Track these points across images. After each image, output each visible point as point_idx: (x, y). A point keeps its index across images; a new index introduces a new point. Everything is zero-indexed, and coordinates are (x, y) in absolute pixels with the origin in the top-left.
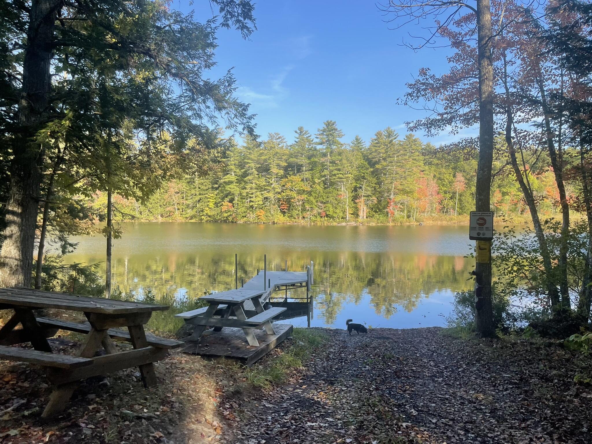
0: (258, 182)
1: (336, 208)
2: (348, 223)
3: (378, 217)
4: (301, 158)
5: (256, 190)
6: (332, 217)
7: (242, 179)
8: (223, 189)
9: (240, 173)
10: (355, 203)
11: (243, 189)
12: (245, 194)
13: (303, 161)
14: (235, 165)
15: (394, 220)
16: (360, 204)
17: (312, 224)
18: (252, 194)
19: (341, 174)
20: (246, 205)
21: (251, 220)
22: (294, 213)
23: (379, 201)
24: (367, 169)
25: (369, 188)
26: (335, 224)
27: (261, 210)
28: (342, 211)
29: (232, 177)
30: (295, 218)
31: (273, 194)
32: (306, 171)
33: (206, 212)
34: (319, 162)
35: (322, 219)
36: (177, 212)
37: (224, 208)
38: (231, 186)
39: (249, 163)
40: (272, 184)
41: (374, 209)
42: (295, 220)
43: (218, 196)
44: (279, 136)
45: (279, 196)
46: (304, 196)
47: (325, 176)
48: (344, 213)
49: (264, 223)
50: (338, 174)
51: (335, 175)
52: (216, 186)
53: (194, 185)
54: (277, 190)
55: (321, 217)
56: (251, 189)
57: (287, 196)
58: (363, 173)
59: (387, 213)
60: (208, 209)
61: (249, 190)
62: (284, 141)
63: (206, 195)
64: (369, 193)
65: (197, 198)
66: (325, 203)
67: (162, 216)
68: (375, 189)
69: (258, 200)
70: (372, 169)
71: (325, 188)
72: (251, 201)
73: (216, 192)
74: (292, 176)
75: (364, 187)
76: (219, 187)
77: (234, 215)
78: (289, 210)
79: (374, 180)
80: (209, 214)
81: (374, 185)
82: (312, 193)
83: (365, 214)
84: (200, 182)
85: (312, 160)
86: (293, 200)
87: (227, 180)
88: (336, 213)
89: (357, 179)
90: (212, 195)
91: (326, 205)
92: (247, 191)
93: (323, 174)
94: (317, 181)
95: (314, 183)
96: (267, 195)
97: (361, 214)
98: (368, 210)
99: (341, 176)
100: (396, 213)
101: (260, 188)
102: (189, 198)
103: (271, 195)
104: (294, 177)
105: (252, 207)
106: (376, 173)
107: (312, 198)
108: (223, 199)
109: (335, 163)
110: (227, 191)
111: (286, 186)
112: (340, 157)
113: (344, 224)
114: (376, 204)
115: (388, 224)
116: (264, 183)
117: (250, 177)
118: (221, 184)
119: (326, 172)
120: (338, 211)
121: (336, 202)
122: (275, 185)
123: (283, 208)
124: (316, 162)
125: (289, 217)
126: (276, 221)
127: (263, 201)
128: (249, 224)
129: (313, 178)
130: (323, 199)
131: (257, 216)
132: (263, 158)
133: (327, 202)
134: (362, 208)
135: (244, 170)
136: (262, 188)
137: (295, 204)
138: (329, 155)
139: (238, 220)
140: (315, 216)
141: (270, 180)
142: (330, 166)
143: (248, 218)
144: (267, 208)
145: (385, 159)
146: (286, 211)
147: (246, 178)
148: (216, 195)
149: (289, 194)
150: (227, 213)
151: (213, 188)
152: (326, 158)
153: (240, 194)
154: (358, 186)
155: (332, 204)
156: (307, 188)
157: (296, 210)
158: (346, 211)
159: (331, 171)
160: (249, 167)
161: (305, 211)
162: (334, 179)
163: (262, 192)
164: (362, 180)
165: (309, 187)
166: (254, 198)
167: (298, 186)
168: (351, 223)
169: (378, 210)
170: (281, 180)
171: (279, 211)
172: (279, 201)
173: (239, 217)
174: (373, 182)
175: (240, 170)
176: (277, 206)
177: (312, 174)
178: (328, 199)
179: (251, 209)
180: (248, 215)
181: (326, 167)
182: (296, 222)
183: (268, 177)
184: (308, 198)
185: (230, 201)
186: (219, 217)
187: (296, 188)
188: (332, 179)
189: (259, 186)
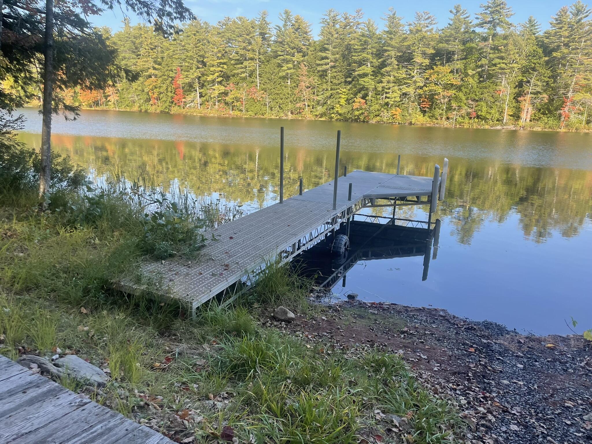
0: (396, 75)
1: (491, 108)
2: (505, 127)
3: (546, 121)
4: (454, 43)
5: (393, 84)
6: (485, 119)
7: (378, 71)
8: (356, 83)
9: (377, 64)
10: (518, 101)
11: (379, 83)
12: (380, 89)
13: (456, 46)
14: (372, 53)
15: (567, 126)
16: (524, 102)
17: (458, 126)
18: (389, 89)
19: (503, 63)
20: (380, 102)
21: (385, 119)
22: (437, 112)
23: (551, 100)
24: (540, 58)
25: (539, 83)
26: (487, 127)
27: (397, 108)
28: (499, 111)
29: (368, 69)
30: (437, 119)
31: (414, 89)
32: (458, 60)
33: (337, 109)
34: (476, 48)
35: (471, 121)
36: (307, 109)
37: (356, 105)
38: (366, 79)
39: (388, 51)
40: (413, 77)
41: (542, 110)
42: (436, 121)
43: (351, 92)
44: (429, 15)
45: (420, 91)
46: (452, 92)
47: (482, 66)
48: (500, 114)
49: (399, 123)
50: (500, 64)
51: (495, 65)
52: (350, 79)
53: (326, 79)
54: (418, 84)
55: (471, 118)
56: (388, 82)
57: (430, 91)
58: (534, 63)
59: (560, 115)
60: (338, 106)
61: (385, 84)
62: (434, 22)
63: (338, 90)
64: (538, 89)
65: (328, 94)
66: (477, 101)
67: (292, 113)
68: (547, 84)
69: (395, 95)
70: (547, 58)
71: (480, 82)
72: (386, 97)
73: (348, 87)
74: (439, 67)
75: (532, 81)
76: (353, 80)
77: (366, 114)
78: (430, 109)
79: (549, 73)
80: (340, 112)
81: (546, 79)
82: (463, 88)
83: (529, 116)
84: (332, 75)
85: (468, 45)
86: (436, 97)
87: (361, 72)
88: (490, 113)
89: (526, 71)
90: (345, 90)
91: (479, 103)
92: (383, 84)
93: (480, 63)
94: (470, 72)
95: (467, 75)
96: (405, 89)
97: (523, 115)
98: (533, 112)
99: (503, 66)
100: (572, 116)
101: (398, 82)
102: (320, 94)
103: (411, 90)
104: (442, 67)
105: (387, 104)
106: (551, 64)
107: (461, 95)
108: (355, 95)
109: (498, 50)
110: (361, 85)
111: (430, 79)
112: (505, 42)
113: (499, 127)
114: (546, 104)
115: (559, 130)
116: (404, 76)
117: (388, 69)
118: (355, 77)
119: (484, 61)
120: (493, 111)
121: (492, 100)
122: (417, 78)
123: (424, 106)
124: (472, 48)
125: (429, 117)
126: (413, 121)
127: (400, 97)
128: (382, 124)
129: (465, 68)
130: (476, 95)
131: (392, 116)
132: (405, 44)
133: (481, 100)
134: (526, 108)
135: (382, 60)
136: (401, 82)
137: (438, 102)
138: (491, 39)
139: (370, 119)
140: (462, 116)
141: (411, 72)
142: (490, 53)
143: (381, 117)
144: (405, 105)
145: (567, 45)
146: (427, 110)
147: (384, 70)
148: (349, 90)
149: (433, 88)
150: (358, 111)
151: (346, 82)
152: (486, 43)
153: (375, 89)
154: (525, 80)
155: (487, 103)
156: (457, 82)
157: (439, 109)
158: (504, 111)
159: (491, 60)
160: (389, 56)
161: (450, 110)
162: (493, 70)
163: (401, 87)
164: (532, 72)
165: (459, 80)
166: (391, 93)
167: (446, 78)
168: (508, 127)
169: (547, 112)
170: (425, 72)
171: (419, 110)
172: (420, 97)
173: (372, 116)
174: (546, 75)
175: (377, 60)
176: (417, 104)
177: (466, 64)
178: (482, 96)
179: (386, 107)
180: (382, 114)
181: (485, 54)
182: (437, 124)
183: (410, 67)
184: (457, 94)
185: (363, 98)
186: (349, 116)
187: (442, 81)
188: (491, 70)
189: (398, 79)
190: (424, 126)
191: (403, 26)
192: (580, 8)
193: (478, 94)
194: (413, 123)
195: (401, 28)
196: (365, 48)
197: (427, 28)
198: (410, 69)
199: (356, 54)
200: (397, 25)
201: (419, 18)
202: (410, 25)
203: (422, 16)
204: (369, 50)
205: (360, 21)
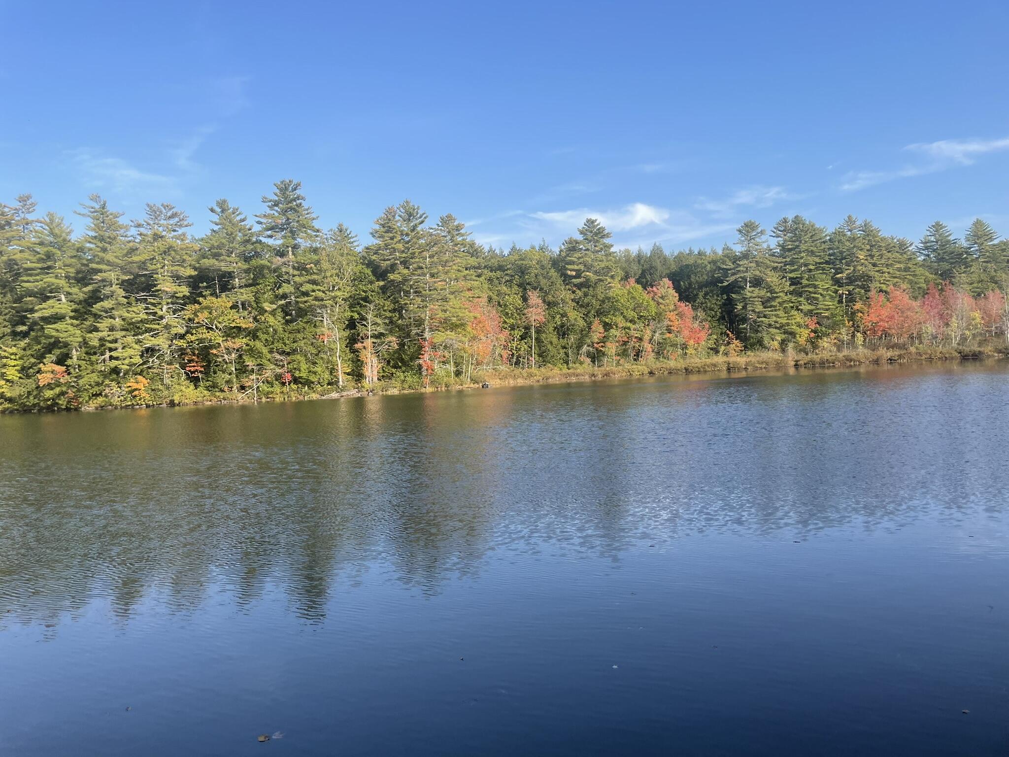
0: (126, 315)
1: (314, 363)
2: (344, 394)
4: (228, 259)
5: (124, 333)
6: (308, 383)
7: (85, 310)
8: (40, 333)
9: (81, 296)
10: (354, 351)
11: (90, 332)
12: (95, 343)
13: (233, 264)
14: (67, 277)
15: (432, 383)
16: (363, 352)
17: (264, 400)
18: (116, 341)
19: (319, 290)
20: (100, 367)
21: (116, 400)
22: (221, 378)
23: (402, 345)
24: (371, 282)
25: (379, 321)
26: (314, 396)
27: (139, 377)
28: (327, 368)
29: (63, 306)
30: (222, 391)
31: (168, 339)
32: (240, 287)
34: (268, 268)
35: (286, 389)
37: (44, 379)
38: (59, 326)
39: (100, 271)
40: (162, 318)
41: (392, 363)
42: (222, 395)
43: (29, 352)
44: (174, 210)
45: (182, 343)
46: (241, 342)
47: (284, 296)
48: (331, 373)
49: (148, 406)
50: (314, 291)
51: (306, 294)
52: (24, 328)
54: (174, 331)
55: (283, 384)
56: (112, 329)
57: (201, 341)
58: (364, 291)
59: (420, 367)
60: (3, 383)
61: (105, 334)
62: (186, 223)
64: (381, 330)
68: (391, 322)
69: (129, 353)
70: (382, 283)
71: (287, 322)
73: (22, 344)
74: (209, 299)
75: (369, 318)
76: (31, 329)
77: (71, 393)
78: (206, 373)
79: (389, 304)
80: (8, 395)
81: (388, 314)
82: (259, 334)
83: (375, 373)
85: (254, 262)
86: (214, 351)
87: (47, 313)
88: (315, 373)
89: (357, 302)
90: (14, 350)
91: (292, 357)
92: (100, 334)
93: (281, 291)
94: (267, 306)
95: (262, 311)
96: (149, 341)
97: (368, 372)
98: (380, 366)
99: (320, 294)
100: (436, 367)
101: (133, 328)
103: (162, 342)
104: (214, 299)
105: (115, 371)
106: (390, 292)
107: (258, 345)
108: (41, 357)
109: (305, 269)
110: (52, 337)
111: (196, 320)
112: (315, 257)
113: (334, 395)
114: (395, 352)
115: (423, 390)
116: (144, 317)
117: (107, 304)
118: (35, 323)
119: (286, 288)
120: (318, 369)
121: (314, 351)
122: (169, 319)
123: (192, 369)
124: (263, 267)
125: (207, 388)
126: (176, 398)
127: (142, 356)
128: (111, 411)
129: (257, 301)
130: (285, 344)
131: (131, 392)
132: (136, 258)
133: (294, 351)
134: (369, 360)
135: (90, 288)
136: (138, 328)
137: (220, 359)
138: (290, 253)
139: (81, 403)
140: (268, 382)
141: (157, 310)
142: (294, 276)
143: (106, 396)
144: (155, 371)
145: (405, 263)
146: (200, 375)
147: (98, 306)
148: (24, 349)
149: (204, 336)
150: (52, 389)
151: (14, 334)
152: (285, 259)
153: (85, 343)
154: (356, 316)
155: (305, 356)
156: (248, 323)
157: (224, 372)
158: (336, 367)
159: (297, 287)
160: (103, 280)
161: (244, 372)
162: (306, 302)
163: (140, 337)
164: (364, 304)
165: (251, 320)
166: (120, 350)
167: (226, 318)
168: (349, 393)
169: (400, 364)
170: (183, 309)
171: (184, 376)
172: (182, 354)
173: (85, 396)
174: (386, 308)
175: (80, 289)
176: (177, 366)
177: (256, 293)
178: (295, 345)
179: (115, 376)
180: (107, 391)
181: (286, 277)
182: (224, 399)
183: (152, 301)
184: (252, 343)
185: (60, 361)
186: (32, 400)
187: (220, 323)
188: (301, 302)
189: (132, 323)
190: (200, 406)
191: (127, 228)
192: (411, 211)
193: (287, 342)
194: (176, 402)
195: (122, 231)
196: (49, 268)
197: (173, 233)
198: (153, 304)
199: (31, 279)
200: (114, 226)
201: (154, 213)
202: (139, 226)
203: (161, 212)
204: (59, 271)
205: (30, 217)
